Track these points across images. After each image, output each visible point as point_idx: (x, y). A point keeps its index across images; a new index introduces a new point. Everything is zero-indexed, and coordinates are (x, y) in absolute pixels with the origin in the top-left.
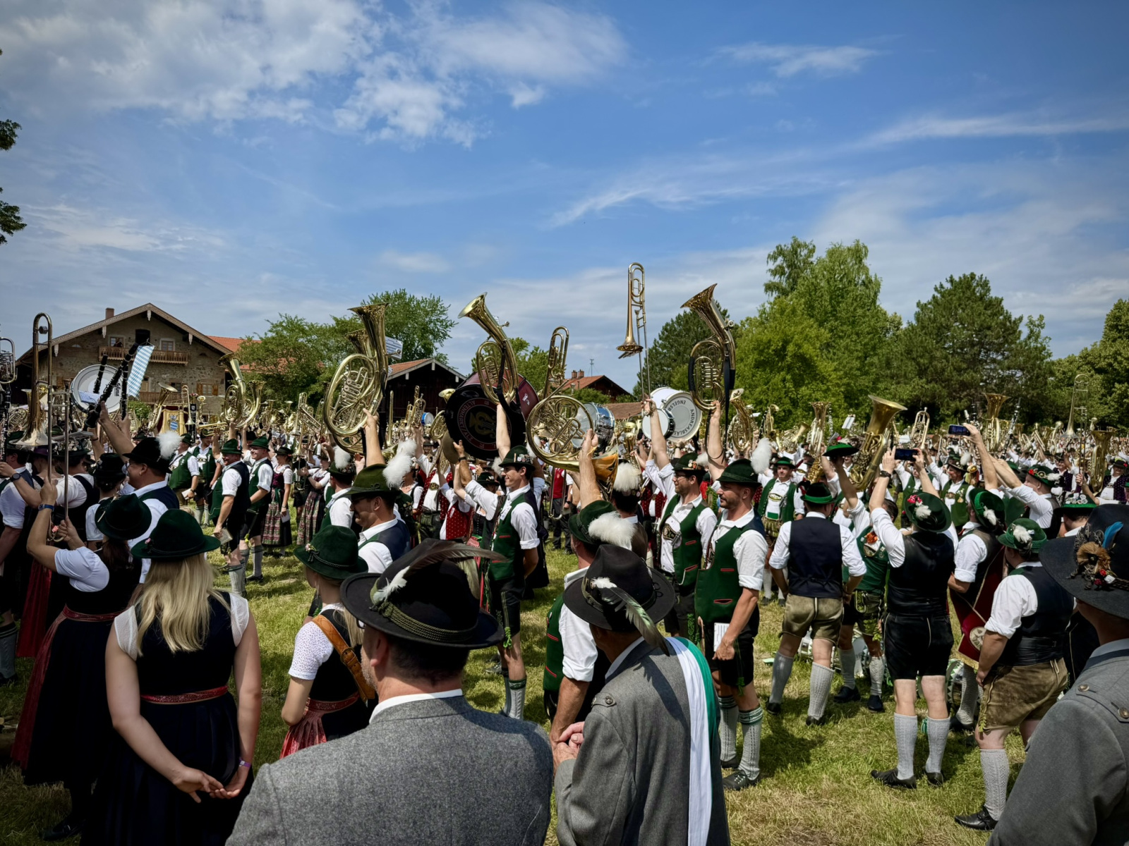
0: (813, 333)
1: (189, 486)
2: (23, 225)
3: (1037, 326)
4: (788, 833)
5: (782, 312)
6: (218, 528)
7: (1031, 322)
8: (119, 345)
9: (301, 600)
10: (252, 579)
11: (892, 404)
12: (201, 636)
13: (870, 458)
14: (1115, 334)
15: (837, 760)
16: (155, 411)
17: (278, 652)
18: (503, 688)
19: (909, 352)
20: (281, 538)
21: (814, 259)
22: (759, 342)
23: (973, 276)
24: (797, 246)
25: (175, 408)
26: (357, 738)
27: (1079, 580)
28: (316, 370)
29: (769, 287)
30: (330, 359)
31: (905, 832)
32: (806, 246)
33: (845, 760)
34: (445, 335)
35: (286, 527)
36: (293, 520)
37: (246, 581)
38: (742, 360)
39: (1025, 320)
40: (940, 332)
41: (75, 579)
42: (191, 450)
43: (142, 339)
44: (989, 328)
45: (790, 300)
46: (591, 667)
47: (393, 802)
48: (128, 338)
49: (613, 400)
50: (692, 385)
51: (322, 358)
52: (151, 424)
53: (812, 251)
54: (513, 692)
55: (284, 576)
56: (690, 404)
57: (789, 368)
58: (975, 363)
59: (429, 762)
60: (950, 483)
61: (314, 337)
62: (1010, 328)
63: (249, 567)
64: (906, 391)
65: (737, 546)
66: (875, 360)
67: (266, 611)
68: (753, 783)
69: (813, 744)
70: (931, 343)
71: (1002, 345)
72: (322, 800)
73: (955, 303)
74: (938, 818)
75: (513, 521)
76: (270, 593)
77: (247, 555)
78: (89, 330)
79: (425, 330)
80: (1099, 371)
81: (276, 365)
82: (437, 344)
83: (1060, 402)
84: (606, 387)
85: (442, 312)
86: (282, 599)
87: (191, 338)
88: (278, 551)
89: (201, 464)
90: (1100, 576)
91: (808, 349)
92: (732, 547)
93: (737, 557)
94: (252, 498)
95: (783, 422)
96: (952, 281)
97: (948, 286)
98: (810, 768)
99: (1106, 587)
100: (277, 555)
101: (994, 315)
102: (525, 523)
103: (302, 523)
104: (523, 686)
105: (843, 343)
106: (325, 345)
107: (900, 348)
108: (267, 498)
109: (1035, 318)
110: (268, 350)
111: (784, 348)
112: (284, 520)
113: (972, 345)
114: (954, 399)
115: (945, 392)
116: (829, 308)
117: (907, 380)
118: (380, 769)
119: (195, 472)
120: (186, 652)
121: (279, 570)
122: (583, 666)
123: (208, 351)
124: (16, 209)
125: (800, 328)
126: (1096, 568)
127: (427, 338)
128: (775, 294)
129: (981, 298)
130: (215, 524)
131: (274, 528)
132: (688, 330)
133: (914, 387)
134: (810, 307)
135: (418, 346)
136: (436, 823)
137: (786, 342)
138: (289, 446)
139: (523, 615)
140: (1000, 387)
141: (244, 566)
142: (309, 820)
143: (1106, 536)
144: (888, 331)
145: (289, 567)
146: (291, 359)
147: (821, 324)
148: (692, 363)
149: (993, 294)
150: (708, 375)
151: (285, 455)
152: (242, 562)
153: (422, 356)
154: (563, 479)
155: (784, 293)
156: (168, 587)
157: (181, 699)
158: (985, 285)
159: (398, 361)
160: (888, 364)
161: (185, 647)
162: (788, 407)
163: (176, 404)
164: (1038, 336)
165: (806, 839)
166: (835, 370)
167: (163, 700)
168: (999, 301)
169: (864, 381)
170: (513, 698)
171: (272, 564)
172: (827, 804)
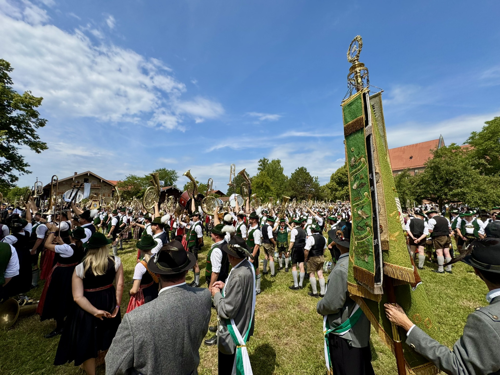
0: (269, 180)
1: (100, 223)
2: (48, 148)
3: (316, 178)
4: (268, 305)
5: (262, 175)
6: (109, 235)
7: (315, 178)
8: (78, 182)
9: (134, 254)
10: (119, 249)
11: (287, 197)
12: (105, 270)
13: (283, 210)
14: (332, 180)
15: (279, 285)
16: (89, 202)
17: (127, 270)
18: (194, 275)
19: (290, 184)
20: (129, 237)
21: (268, 163)
22: (257, 182)
23: (303, 167)
24: (265, 159)
25: (96, 201)
26: (155, 301)
27: (337, 239)
28: (139, 189)
29: (259, 169)
30: (143, 186)
31: (295, 302)
32: (266, 159)
33: (280, 285)
34: (176, 180)
35: (130, 234)
36: (132, 231)
37: (118, 250)
38: (253, 186)
39: (314, 177)
40: (297, 180)
41: (62, 254)
42: (101, 213)
43: (86, 181)
44: (307, 179)
45: (264, 172)
46: (220, 269)
47: (167, 319)
48: (81, 181)
49: (221, 197)
50: (241, 193)
51: (141, 186)
52: (88, 206)
53: (268, 161)
54: (196, 276)
55: (129, 248)
56: (241, 198)
57: (264, 188)
58: (304, 187)
59: (177, 305)
60: (301, 215)
61: (139, 180)
62: (311, 179)
63: (119, 246)
64: (290, 194)
65: (254, 234)
66: (283, 186)
67: (124, 258)
68: (259, 294)
69: (273, 282)
70: (295, 182)
71: (309, 183)
72: (145, 322)
73: (300, 173)
74: (302, 297)
75: (195, 230)
76: (125, 253)
77: (118, 242)
78: (69, 178)
79: (171, 179)
80: (330, 189)
81: (128, 188)
82: (174, 182)
83: (322, 196)
84: (219, 193)
85: (176, 174)
86: (129, 254)
87: (102, 181)
88: (127, 240)
89: (104, 217)
90: (341, 238)
91: (268, 184)
92: (253, 234)
93: (254, 236)
94: (120, 226)
95: (263, 201)
96: (299, 168)
97: (298, 169)
98: (272, 288)
99: (343, 240)
100: (127, 242)
101: (308, 176)
102: (199, 230)
103: (135, 233)
104: (199, 274)
105: (276, 182)
106: (142, 183)
107: (288, 184)
108: (125, 225)
109: (316, 177)
110: (125, 184)
111: (263, 184)
112: (130, 232)
113: (304, 183)
114: (300, 195)
115: (298, 194)
116: (272, 174)
117: (290, 191)
118: (163, 309)
119: (102, 219)
120: (100, 275)
121: (128, 246)
122: (218, 269)
123: (106, 184)
124: (45, 143)
125: (266, 179)
126: (340, 236)
127: (171, 181)
128: (260, 171)
129: (305, 172)
130: (108, 233)
131: (126, 234)
132: (240, 179)
133: (292, 193)
134: (268, 174)
135: (169, 183)
136: (180, 322)
137: (263, 182)
138: (131, 211)
139: (198, 255)
140: (310, 192)
141: (117, 246)
142: (141, 329)
143: (342, 229)
144: (285, 180)
145: (131, 245)
146: (132, 186)
147: (271, 178)
148: (241, 188)
149: (307, 171)
150: (245, 191)
151: (130, 213)
152: (116, 245)
153: (170, 185)
154: (209, 218)
155: (262, 170)
156: (94, 256)
157: (98, 289)
158: (306, 169)
159: (163, 187)
160: (286, 187)
161: (100, 274)
162: (264, 198)
163: (96, 200)
164: (317, 181)
165: (272, 307)
166: (274, 189)
167: (91, 290)
168: (309, 173)
169: (281, 192)
170: (196, 278)
171: (126, 244)
172: (277, 297)
